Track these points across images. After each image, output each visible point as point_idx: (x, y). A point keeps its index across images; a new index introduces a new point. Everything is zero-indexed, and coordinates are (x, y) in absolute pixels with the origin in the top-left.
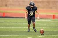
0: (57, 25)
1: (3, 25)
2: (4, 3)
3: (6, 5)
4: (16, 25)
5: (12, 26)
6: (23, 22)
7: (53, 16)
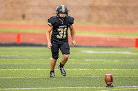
1: (16, 64)
2: (19, 12)
3: (24, 17)
5: (37, 66)
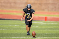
0: (49, 28)
4: (8, 27)
6: (15, 25)
7: (45, 18)
